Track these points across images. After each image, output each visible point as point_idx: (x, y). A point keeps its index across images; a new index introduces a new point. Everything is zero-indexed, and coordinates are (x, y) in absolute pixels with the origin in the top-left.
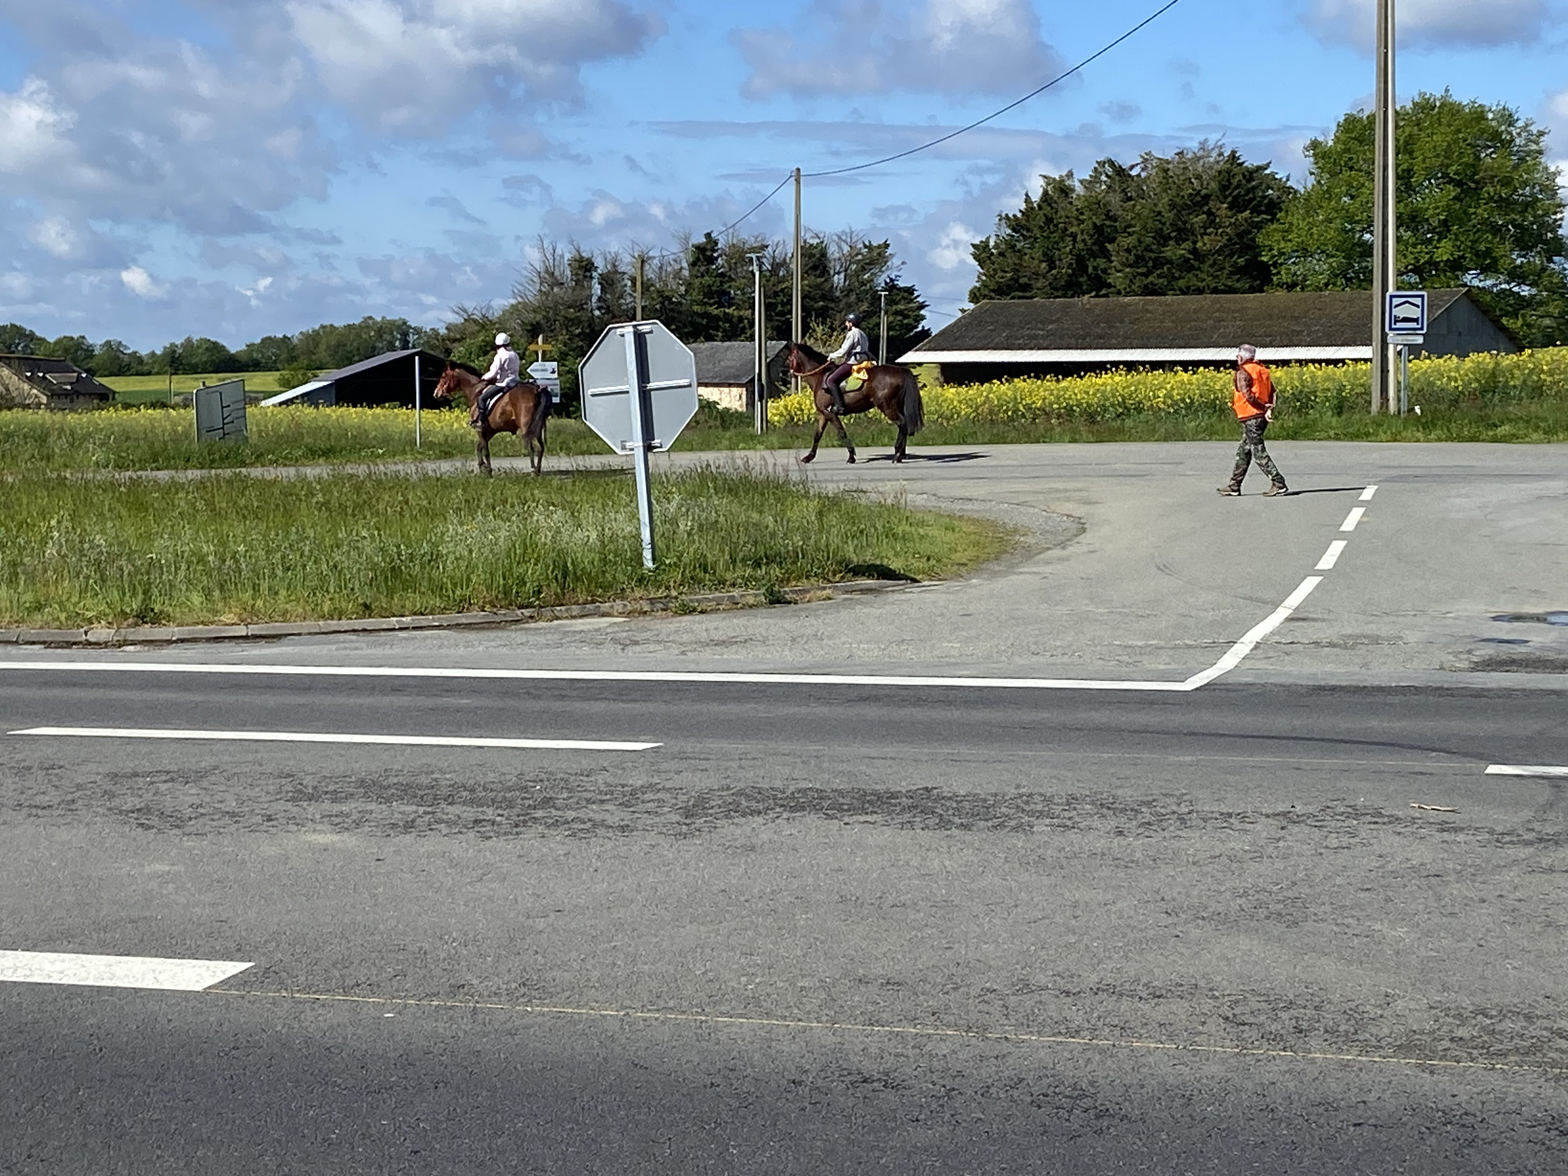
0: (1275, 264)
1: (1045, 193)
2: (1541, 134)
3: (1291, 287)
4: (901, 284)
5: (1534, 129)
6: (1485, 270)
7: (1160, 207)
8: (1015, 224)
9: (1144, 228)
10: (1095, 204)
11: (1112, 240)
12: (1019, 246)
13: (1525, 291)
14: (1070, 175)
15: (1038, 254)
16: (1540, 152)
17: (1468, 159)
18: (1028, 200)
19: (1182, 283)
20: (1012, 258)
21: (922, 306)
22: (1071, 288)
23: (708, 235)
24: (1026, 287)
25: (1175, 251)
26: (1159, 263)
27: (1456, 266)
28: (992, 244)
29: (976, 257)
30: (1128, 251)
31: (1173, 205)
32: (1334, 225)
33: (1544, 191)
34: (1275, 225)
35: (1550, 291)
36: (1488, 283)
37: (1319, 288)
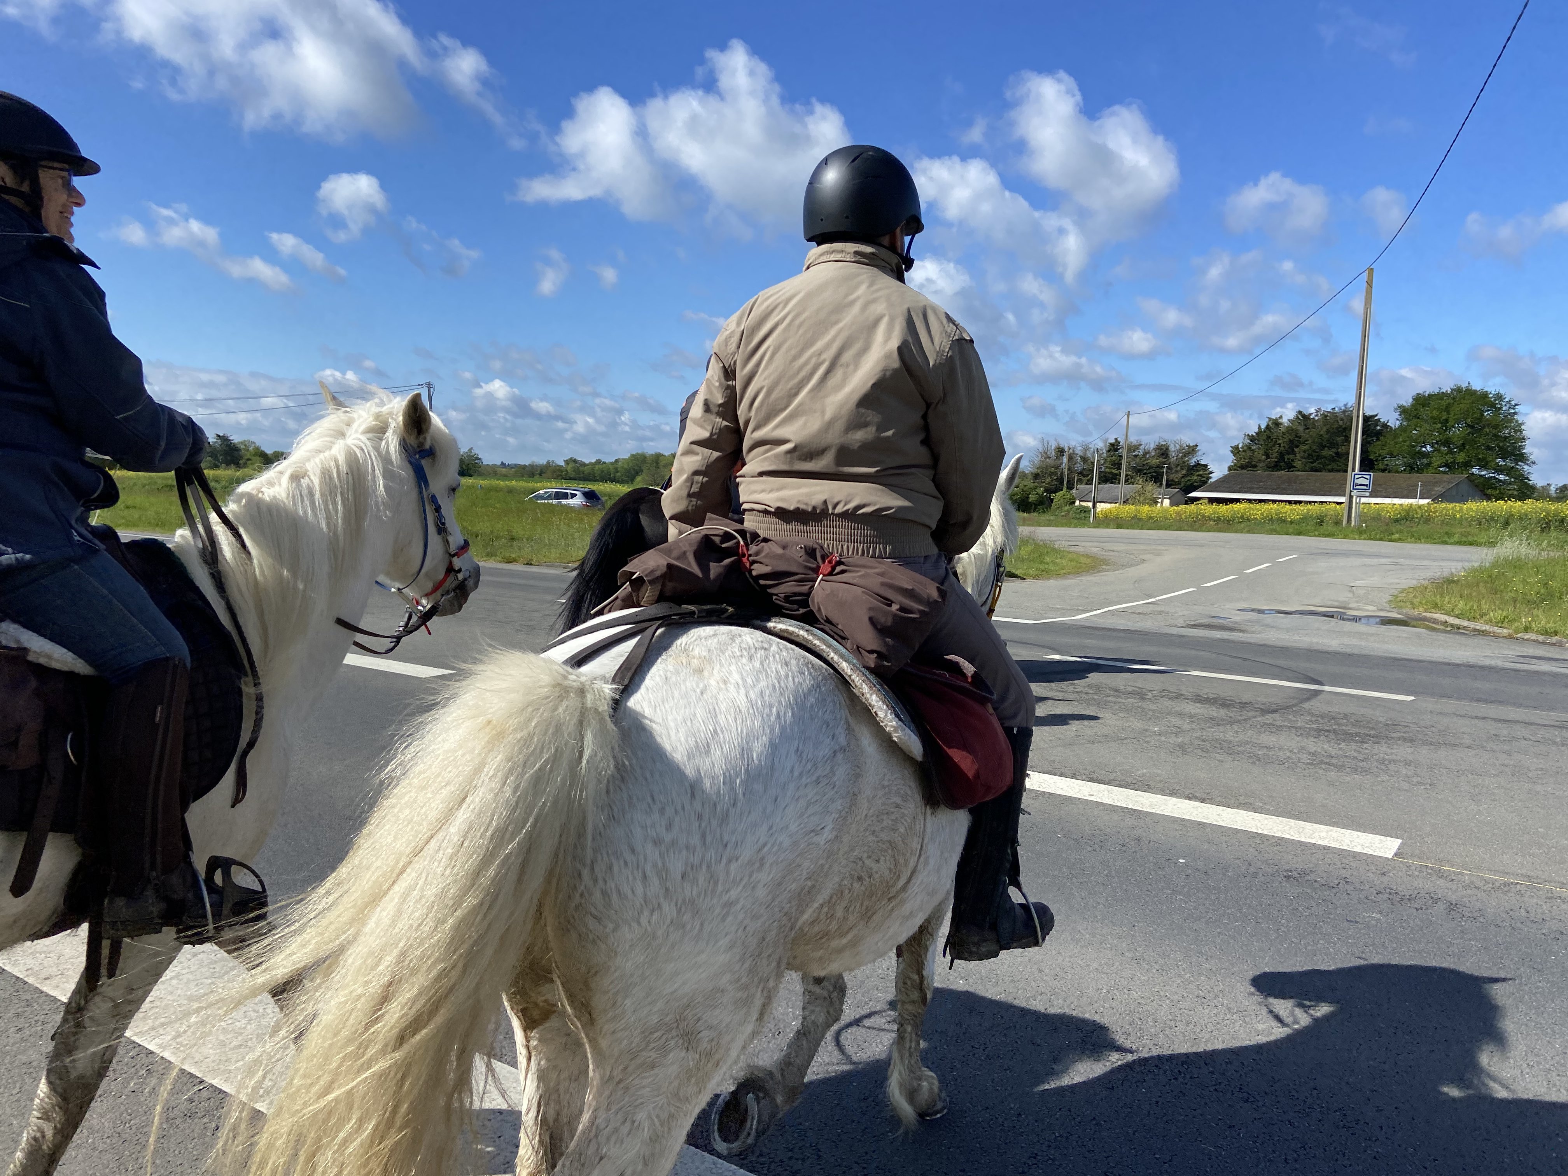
0: (1376, 460)
1: (1268, 426)
2: (1517, 405)
3: (1383, 471)
4: (1202, 462)
5: (1513, 403)
6: (1483, 467)
7: (1322, 433)
8: (1252, 439)
9: (1313, 442)
10: (1289, 430)
11: (1297, 447)
12: (1253, 448)
13: (1502, 477)
14: (1281, 417)
15: (1262, 452)
16: (1515, 413)
17: (1477, 415)
18: (1259, 427)
19: (1330, 467)
20: (1249, 453)
21: (1211, 473)
22: (1276, 467)
23: (1116, 439)
24: (1255, 466)
25: (1326, 452)
26: (1319, 457)
27: (1467, 465)
28: (1240, 446)
29: (1232, 452)
30: (1304, 452)
31: (1328, 432)
32: (1408, 443)
33: (1516, 431)
34: (1378, 443)
35: (1515, 479)
36: (1483, 473)
37: (1397, 472)
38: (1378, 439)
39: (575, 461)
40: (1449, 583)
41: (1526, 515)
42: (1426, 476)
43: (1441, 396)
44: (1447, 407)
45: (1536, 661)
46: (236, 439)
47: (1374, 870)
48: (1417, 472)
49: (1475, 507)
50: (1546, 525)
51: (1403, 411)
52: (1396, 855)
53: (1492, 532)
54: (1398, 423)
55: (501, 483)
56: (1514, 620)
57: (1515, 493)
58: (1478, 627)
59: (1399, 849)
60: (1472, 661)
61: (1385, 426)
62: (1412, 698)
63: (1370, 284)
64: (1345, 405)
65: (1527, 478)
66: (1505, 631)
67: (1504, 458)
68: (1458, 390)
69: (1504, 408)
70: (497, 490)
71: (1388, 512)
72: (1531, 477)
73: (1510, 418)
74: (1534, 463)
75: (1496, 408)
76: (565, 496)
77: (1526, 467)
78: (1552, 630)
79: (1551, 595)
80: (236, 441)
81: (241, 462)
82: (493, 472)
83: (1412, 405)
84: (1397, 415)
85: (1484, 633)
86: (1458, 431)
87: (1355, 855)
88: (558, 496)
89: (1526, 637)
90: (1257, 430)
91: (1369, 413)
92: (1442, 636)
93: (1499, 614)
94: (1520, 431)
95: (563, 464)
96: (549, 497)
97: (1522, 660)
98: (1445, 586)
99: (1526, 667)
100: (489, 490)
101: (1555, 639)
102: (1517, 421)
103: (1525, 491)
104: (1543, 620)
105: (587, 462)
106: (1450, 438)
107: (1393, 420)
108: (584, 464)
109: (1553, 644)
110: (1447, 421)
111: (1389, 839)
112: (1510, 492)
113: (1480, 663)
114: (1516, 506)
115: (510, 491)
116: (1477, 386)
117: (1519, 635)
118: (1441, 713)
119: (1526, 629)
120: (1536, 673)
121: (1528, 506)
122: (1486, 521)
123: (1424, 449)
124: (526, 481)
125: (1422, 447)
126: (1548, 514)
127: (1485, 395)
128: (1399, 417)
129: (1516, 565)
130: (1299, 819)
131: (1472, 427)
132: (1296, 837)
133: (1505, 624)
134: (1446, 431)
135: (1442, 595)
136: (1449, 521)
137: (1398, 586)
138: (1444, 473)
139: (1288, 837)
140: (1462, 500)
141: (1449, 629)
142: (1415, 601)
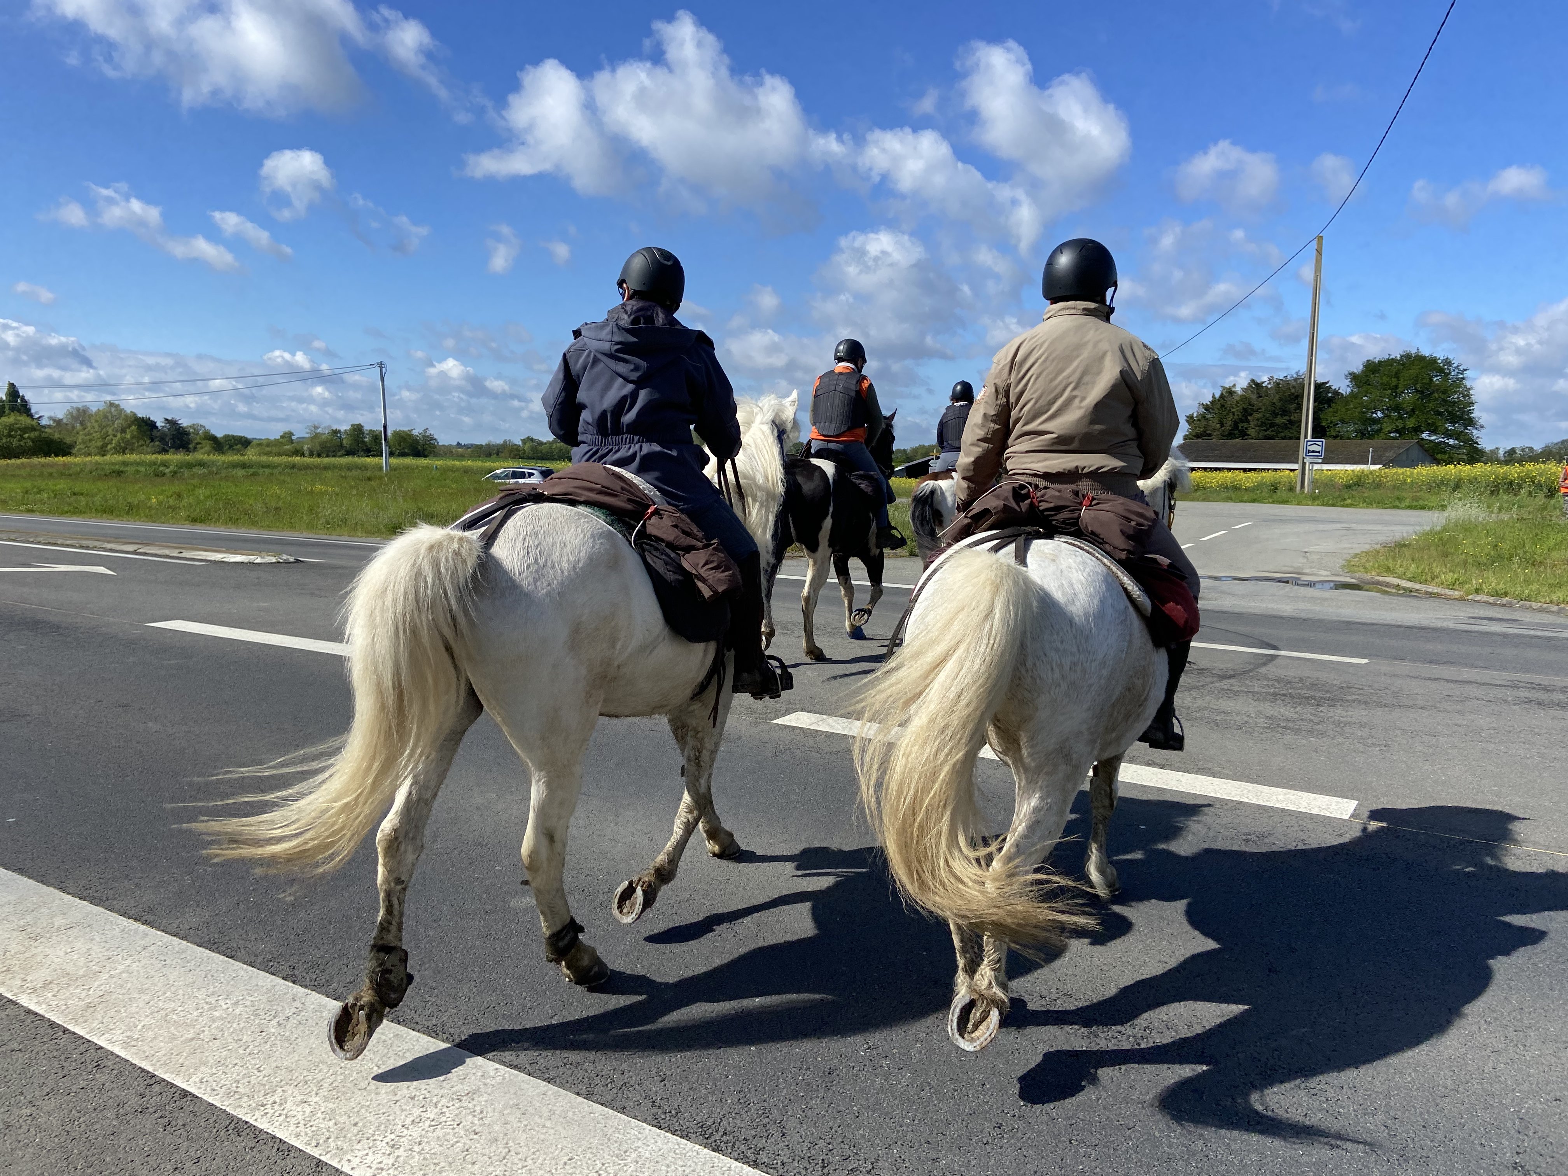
0: (1328, 427)
1: (1222, 394)
2: (1465, 370)
3: (1335, 437)
5: (1461, 368)
6: (1433, 432)
7: (1274, 400)
8: (1207, 408)
9: (1266, 410)
10: (1243, 398)
11: (1251, 415)
12: (1208, 416)
13: (1451, 442)
14: (1234, 385)
15: (1216, 421)
16: (1463, 378)
17: (1427, 381)
18: (1214, 396)
19: (1282, 434)
20: (1204, 422)
22: (1231, 435)
24: (1210, 435)
25: (1280, 420)
26: (1272, 425)
27: (1417, 430)
28: (1195, 415)
30: (1258, 420)
31: (1280, 400)
32: (1358, 410)
33: (1464, 397)
34: (1330, 410)
35: (1465, 443)
36: (1433, 438)
37: (1349, 438)
38: (1329, 406)
39: (532, 440)
40: (1400, 547)
41: (1476, 479)
42: (1378, 442)
43: (1390, 362)
44: (1396, 373)
45: (1487, 622)
46: (185, 422)
47: (1331, 832)
48: (1369, 438)
49: (1425, 471)
50: (1496, 488)
51: (1354, 378)
52: (1352, 816)
53: (1445, 495)
54: (1349, 390)
55: (457, 463)
56: (1465, 582)
57: (1465, 457)
58: (1430, 590)
59: (1355, 810)
60: (1425, 623)
61: (1336, 393)
62: (1366, 661)
63: (1319, 252)
64: (1297, 373)
65: (1477, 443)
66: (1456, 593)
67: (1453, 422)
68: (1408, 356)
69: (1453, 374)
70: (453, 470)
71: (1340, 478)
72: (1479, 441)
73: (1459, 382)
74: (1482, 427)
75: (1445, 373)
76: (522, 475)
77: (1475, 432)
78: (1503, 591)
79: (1500, 557)
80: (185, 425)
81: (191, 446)
82: (448, 452)
83: (1363, 371)
84: (1348, 382)
85: (1437, 596)
86: (1408, 396)
87: (1312, 817)
88: (515, 475)
89: (1478, 598)
90: (1211, 399)
91: (1320, 380)
92: (1395, 600)
93: (1451, 577)
94: (1469, 396)
95: (520, 443)
96: (506, 477)
97: (1472, 621)
98: (1397, 550)
99: (1477, 628)
100: (445, 471)
101: (1505, 600)
102: (1465, 386)
103: (1475, 455)
104: (1493, 581)
105: (545, 441)
106: (1400, 404)
107: (1344, 386)
108: (541, 443)
109: (1504, 605)
110: (1396, 387)
111: (1345, 800)
112: (1460, 456)
113: (1432, 625)
114: (1465, 470)
115: (467, 471)
116: (1426, 352)
117: (1470, 597)
118: (1394, 676)
119: (1477, 591)
120: (1487, 633)
121: (1478, 469)
122: (1436, 486)
123: (1374, 415)
124: (482, 461)
125: (1373, 413)
126: (1497, 477)
127: (1433, 361)
128: (1349, 384)
129: (1468, 528)
130: (1257, 783)
131: (1422, 392)
132: (1254, 801)
133: (1457, 587)
134: (1396, 396)
135: (1394, 559)
136: (1400, 486)
137: (1350, 551)
138: (1395, 438)
139: (1246, 800)
140: (1412, 464)
141: (1401, 592)
142: (1367, 565)
